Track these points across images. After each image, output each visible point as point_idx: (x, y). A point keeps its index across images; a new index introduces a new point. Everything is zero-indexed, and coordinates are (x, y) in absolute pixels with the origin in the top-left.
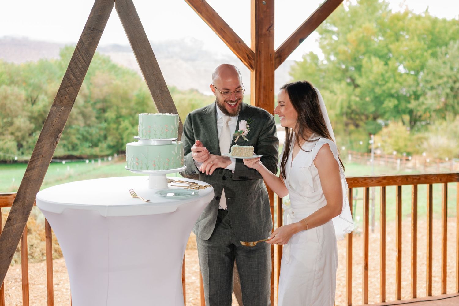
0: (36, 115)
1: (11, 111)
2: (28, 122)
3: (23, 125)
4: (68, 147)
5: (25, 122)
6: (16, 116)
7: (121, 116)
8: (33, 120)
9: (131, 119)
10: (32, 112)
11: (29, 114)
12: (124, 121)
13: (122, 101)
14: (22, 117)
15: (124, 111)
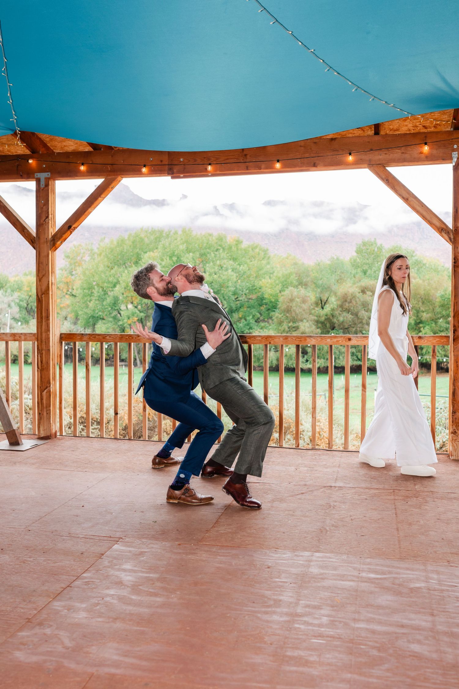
0: (323, 319)
1: (297, 315)
2: (314, 327)
3: (307, 330)
4: (357, 357)
5: (311, 327)
6: (302, 321)
7: (421, 322)
8: (320, 325)
9: (433, 325)
10: (319, 316)
11: (316, 318)
12: (424, 327)
13: (423, 303)
14: (307, 321)
15: (425, 316)
